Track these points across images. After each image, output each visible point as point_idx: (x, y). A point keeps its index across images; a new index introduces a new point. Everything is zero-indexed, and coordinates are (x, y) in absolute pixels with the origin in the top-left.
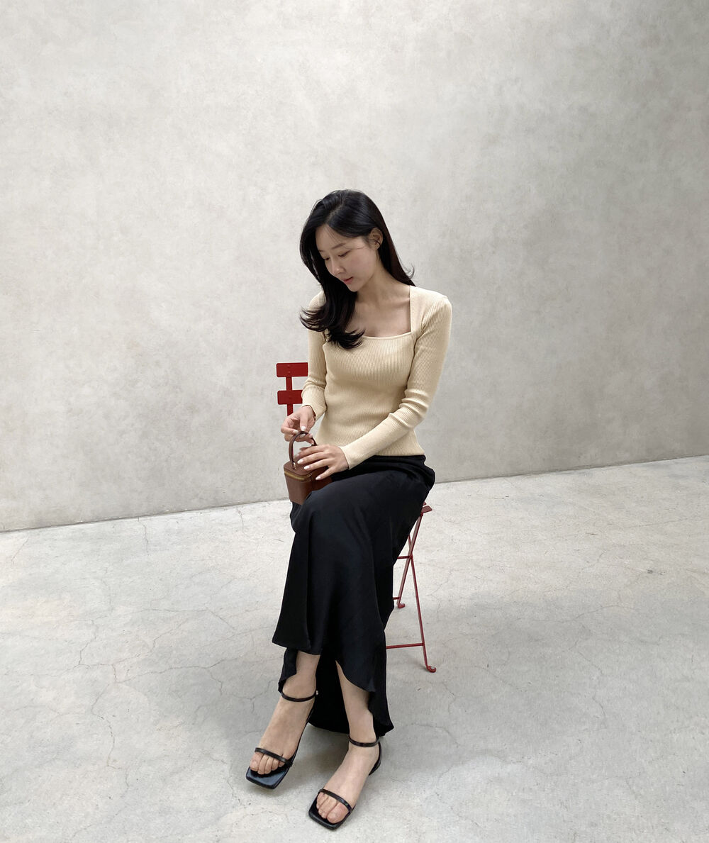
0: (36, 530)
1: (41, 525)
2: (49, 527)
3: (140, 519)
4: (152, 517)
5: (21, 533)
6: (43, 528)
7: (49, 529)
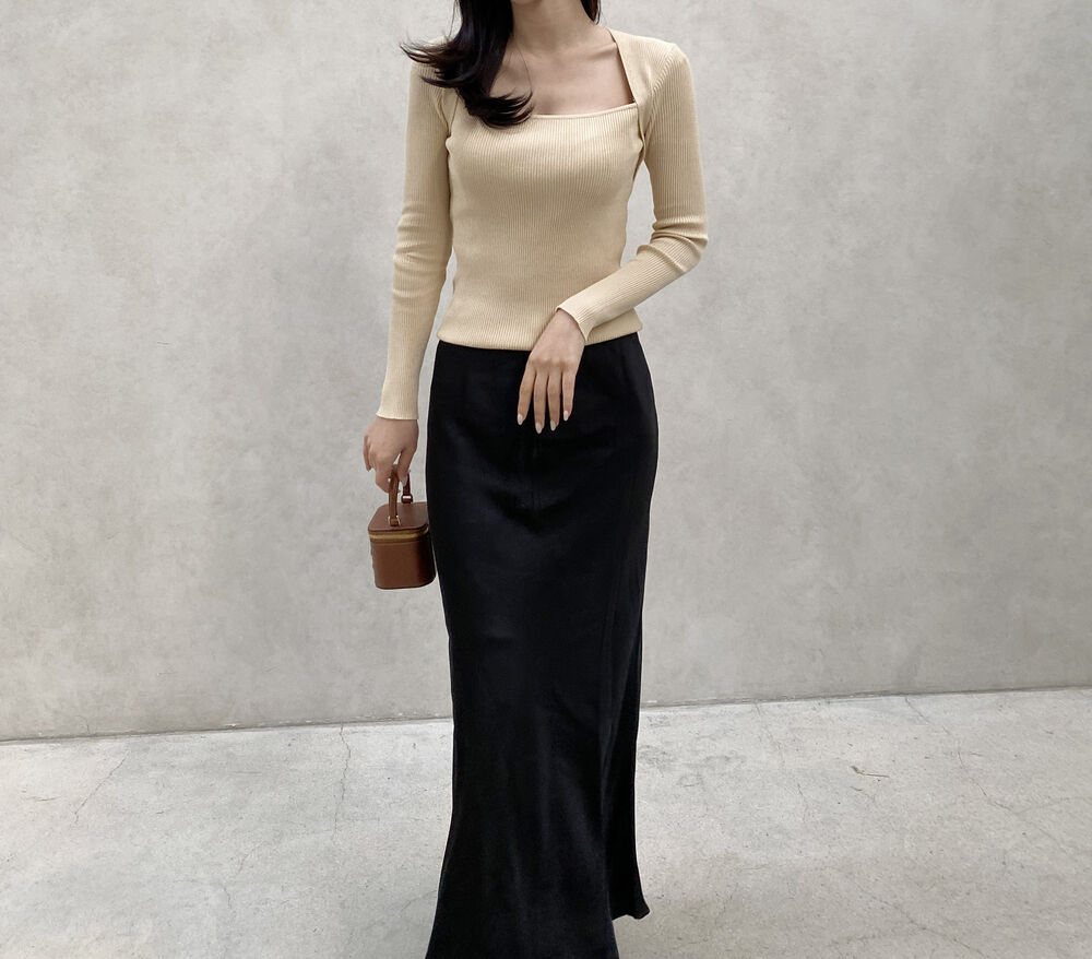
0: (146, 739)
1: (156, 726)
2: (172, 732)
3: (346, 729)
4: (370, 728)
5: (120, 744)
6: (160, 733)
7: (170, 737)
